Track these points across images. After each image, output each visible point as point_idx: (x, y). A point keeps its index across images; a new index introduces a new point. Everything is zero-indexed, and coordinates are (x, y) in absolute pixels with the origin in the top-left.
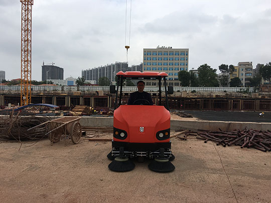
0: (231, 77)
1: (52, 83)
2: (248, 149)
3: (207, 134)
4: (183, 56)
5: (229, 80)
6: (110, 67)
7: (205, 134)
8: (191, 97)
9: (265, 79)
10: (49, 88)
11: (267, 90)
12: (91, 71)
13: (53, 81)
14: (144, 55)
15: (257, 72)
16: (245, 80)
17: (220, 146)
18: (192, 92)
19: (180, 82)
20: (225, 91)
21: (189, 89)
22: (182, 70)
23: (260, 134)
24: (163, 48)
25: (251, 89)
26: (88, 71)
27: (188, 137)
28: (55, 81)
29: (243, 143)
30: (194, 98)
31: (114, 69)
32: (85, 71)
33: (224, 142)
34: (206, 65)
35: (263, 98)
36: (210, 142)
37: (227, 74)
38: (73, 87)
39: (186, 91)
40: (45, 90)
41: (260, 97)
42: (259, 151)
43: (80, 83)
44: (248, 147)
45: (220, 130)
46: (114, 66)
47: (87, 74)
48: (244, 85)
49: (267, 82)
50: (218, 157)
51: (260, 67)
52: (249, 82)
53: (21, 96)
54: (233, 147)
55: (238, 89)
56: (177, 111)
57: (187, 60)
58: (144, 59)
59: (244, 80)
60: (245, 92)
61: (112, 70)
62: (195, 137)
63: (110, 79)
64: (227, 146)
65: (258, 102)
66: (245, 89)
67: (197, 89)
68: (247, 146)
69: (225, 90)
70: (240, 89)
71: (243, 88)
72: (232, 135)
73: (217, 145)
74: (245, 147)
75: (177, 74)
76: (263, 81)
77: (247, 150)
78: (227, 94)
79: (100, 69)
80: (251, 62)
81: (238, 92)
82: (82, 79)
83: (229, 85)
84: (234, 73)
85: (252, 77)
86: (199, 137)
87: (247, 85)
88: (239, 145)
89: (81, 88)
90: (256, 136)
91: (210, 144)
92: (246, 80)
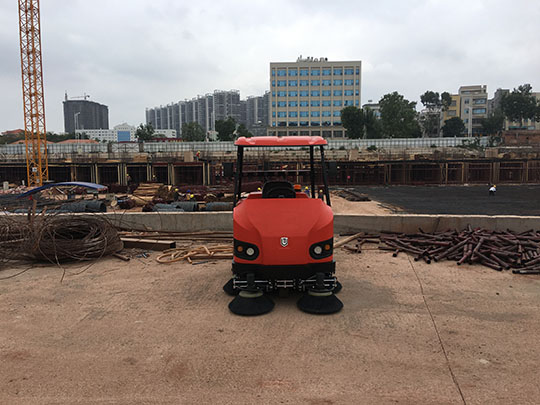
0: (444, 117)
1: (86, 137)
2: (471, 267)
3: (398, 240)
4: (349, 77)
5: (442, 124)
6: (202, 101)
7: (394, 241)
8: (367, 159)
9: (511, 120)
10: (83, 148)
11: (515, 141)
12: (165, 110)
13: (88, 132)
14: (272, 75)
15: (496, 106)
16: (473, 123)
17: (421, 263)
18: (369, 149)
19: (344, 130)
20: (433, 146)
21: (363, 144)
22: (349, 104)
23: (492, 238)
24: (309, 60)
25: (484, 140)
26: (158, 111)
27: (363, 247)
28: (93, 133)
29: (462, 255)
30: (374, 163)
31: (211, 105)
32: (152, 111)
33: (428, 255)
34: (396, 93)
35: (507, 157)
36: (403, 254)
37: (436, 110)
38: (130, 145)
39: (357, 148)
40: (74, 153)
41: (501, 156)
42: (489, 270)
43: (144, 135)
44: (471, 263)
45: (422, 231)
46: (210, 98)
47: (157, 117)
48: (470, 131)
49: (514, 124)
50: (417, 282)
51: (502, 95)
52: (480, 125)
53: (28, 166)
54: (443, 264)
55: (458, 141)
56: (340, 189)
57: (358, 84)
58: (273, 85)
59: (470, 121)
60: (472, 147)
61: (207, 108)
62: (377, 246)
63: (205, 125)
64: (432, 261)
65: (496, 166)
66: (472, 140)
67: (378, 143)
68: (468, 261)
69: (433, 142)
70: (463, 141)
71: (469, 138)
72: (443, 240)
73: (416, 260)
74: (464, 262)
75: (339, 113)
76: (507, 124)
77: (467, 268)
78: (437, 152)
79: (183, 106)
80: (485, 86)
81: (459, 146)
82: (148, 127)
83: (441, 134)
84: (450, 108)
85: (486, 116)
86: (384, 245)
87: (477, 132)
88: (454, 259)
89: (147, 146)
90: (485, 242)
91: (403, 258)
92: (474, 121)
